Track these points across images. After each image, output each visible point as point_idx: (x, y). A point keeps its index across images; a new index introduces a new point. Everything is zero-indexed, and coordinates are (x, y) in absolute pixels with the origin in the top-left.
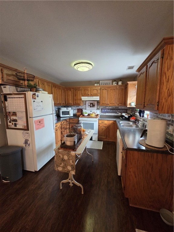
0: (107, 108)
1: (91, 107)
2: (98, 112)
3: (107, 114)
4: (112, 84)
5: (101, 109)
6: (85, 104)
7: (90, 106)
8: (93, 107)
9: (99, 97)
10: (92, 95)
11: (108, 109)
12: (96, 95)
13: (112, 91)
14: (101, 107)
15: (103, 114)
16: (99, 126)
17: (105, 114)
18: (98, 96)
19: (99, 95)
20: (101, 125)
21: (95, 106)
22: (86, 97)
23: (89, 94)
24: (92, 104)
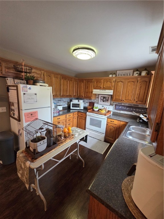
0: (122, 105)
1: (104, 101)
2: (111, 108)
3: (122, 112)
5: (116, 105)
6: (97, 98)
7: (102, 100)
8: (106, 102)
9: (112, 91)
10: (104, 89)
11: (124, 106)
12: (109, 88)
13: (129, 84)
14: (115, 103)
15: (116, 111)
17: (119, 112)
18: (111, 89)
19: (113, 88)
21: (108, 101)
22: (98, 90)
23: (102, 86)
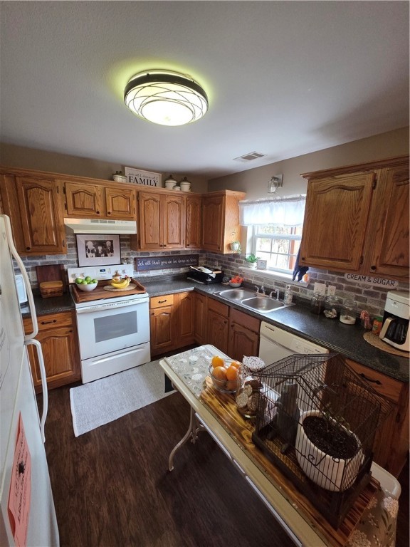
0: (151, 256)
1: (98, 255)
3: (153, 273)
4: (164, 186)
5: (135, 259)
6: (70, 246)
7: (93, 252)
8: (106, 256)
9: (133, 224)
10: (108, 216)
11: (155, 258)
12: (125, 216)
13: (171, 207)
14: (133, 254)
15: (139, 275)
16: (151, 314)
17: (145, 275)
18: (131, 219)
19: (135, 216)
20: (157, 312)
21: (112, 251)
22: (87, 222)
23: (99, 207)
24: (102, 243)
